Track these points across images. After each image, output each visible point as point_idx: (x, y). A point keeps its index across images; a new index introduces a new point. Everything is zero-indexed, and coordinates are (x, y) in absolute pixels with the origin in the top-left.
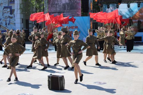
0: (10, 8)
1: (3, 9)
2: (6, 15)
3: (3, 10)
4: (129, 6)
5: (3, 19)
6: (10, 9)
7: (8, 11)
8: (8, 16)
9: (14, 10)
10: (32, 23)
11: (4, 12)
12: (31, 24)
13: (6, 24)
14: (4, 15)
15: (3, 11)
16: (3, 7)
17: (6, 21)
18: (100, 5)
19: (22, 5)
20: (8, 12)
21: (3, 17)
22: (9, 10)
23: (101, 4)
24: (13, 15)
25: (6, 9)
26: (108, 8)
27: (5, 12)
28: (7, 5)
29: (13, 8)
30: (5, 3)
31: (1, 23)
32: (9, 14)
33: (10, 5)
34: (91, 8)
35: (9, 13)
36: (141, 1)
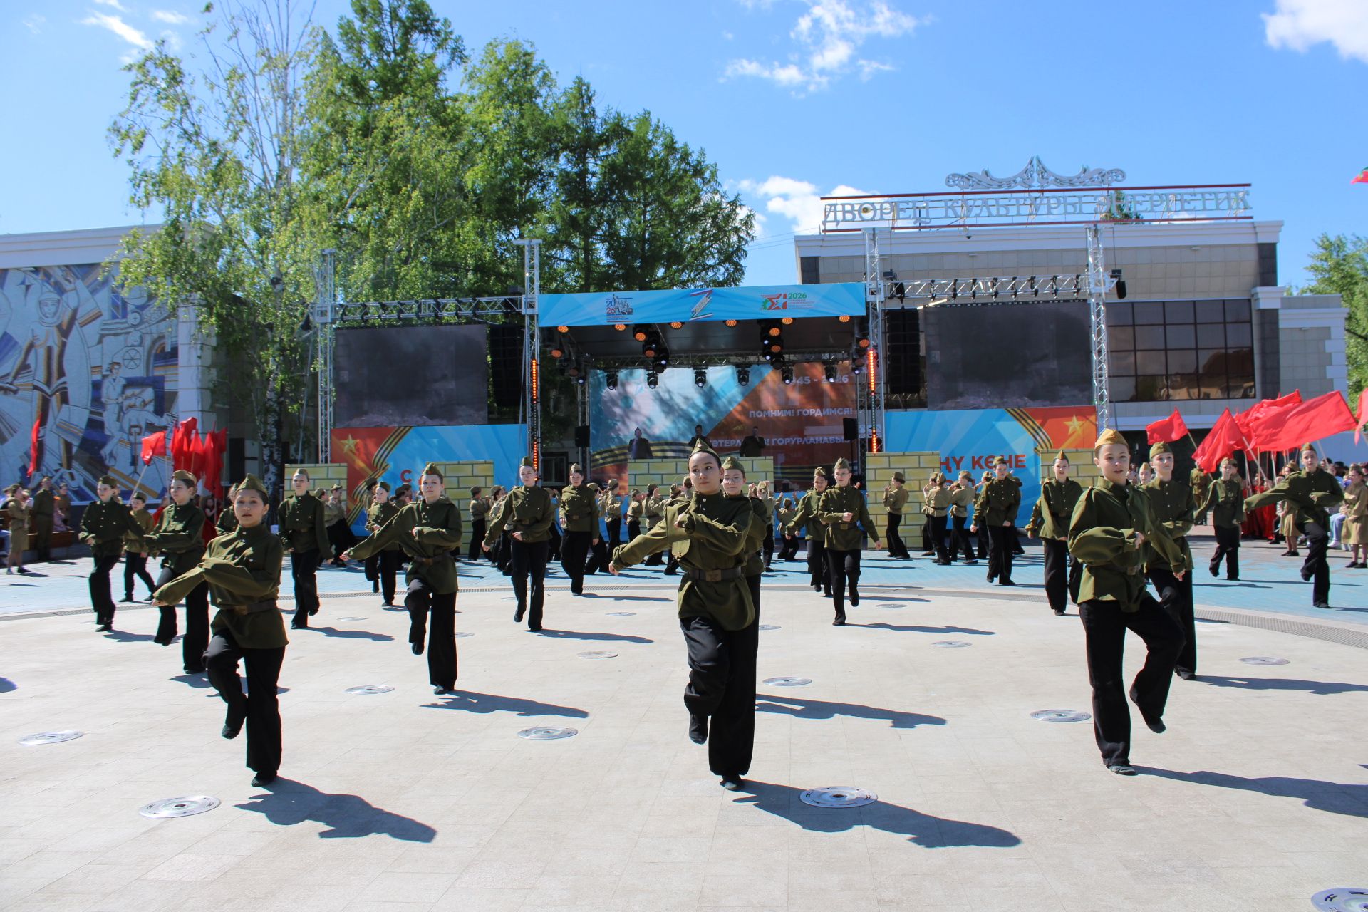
0: (157, 383)
1: (119, 389)
2: (132, 417)
3: (123, 392)
4: (700, 378)
5: (118, 435)
6: (154, 388)
7: (147, 400)
8: (143, 426)
9: (174, 395)
10: (262, 453)
11: (126, 403)
12: (255, 459)
13: (134, 461)
14: (127, 417)
15: (120, 400)
16: (124, 382)
17: (133, 446)
18: (572, 372)
19: (214, 372)
20: (145, 404)
21: (122, 430)
22: (149, 394)
23: (578, 369)
24: (169, 418)
25: (137, 391)
26: (613, 382)
27: (132, 402)
28: (139, 372)
29: (168, 387)
30: (132, 363)
31: (111, 455)
32: (148, 416)
33: (158, 372)
34: (532, 388)
35: (151, 407)
36: (752, 359)
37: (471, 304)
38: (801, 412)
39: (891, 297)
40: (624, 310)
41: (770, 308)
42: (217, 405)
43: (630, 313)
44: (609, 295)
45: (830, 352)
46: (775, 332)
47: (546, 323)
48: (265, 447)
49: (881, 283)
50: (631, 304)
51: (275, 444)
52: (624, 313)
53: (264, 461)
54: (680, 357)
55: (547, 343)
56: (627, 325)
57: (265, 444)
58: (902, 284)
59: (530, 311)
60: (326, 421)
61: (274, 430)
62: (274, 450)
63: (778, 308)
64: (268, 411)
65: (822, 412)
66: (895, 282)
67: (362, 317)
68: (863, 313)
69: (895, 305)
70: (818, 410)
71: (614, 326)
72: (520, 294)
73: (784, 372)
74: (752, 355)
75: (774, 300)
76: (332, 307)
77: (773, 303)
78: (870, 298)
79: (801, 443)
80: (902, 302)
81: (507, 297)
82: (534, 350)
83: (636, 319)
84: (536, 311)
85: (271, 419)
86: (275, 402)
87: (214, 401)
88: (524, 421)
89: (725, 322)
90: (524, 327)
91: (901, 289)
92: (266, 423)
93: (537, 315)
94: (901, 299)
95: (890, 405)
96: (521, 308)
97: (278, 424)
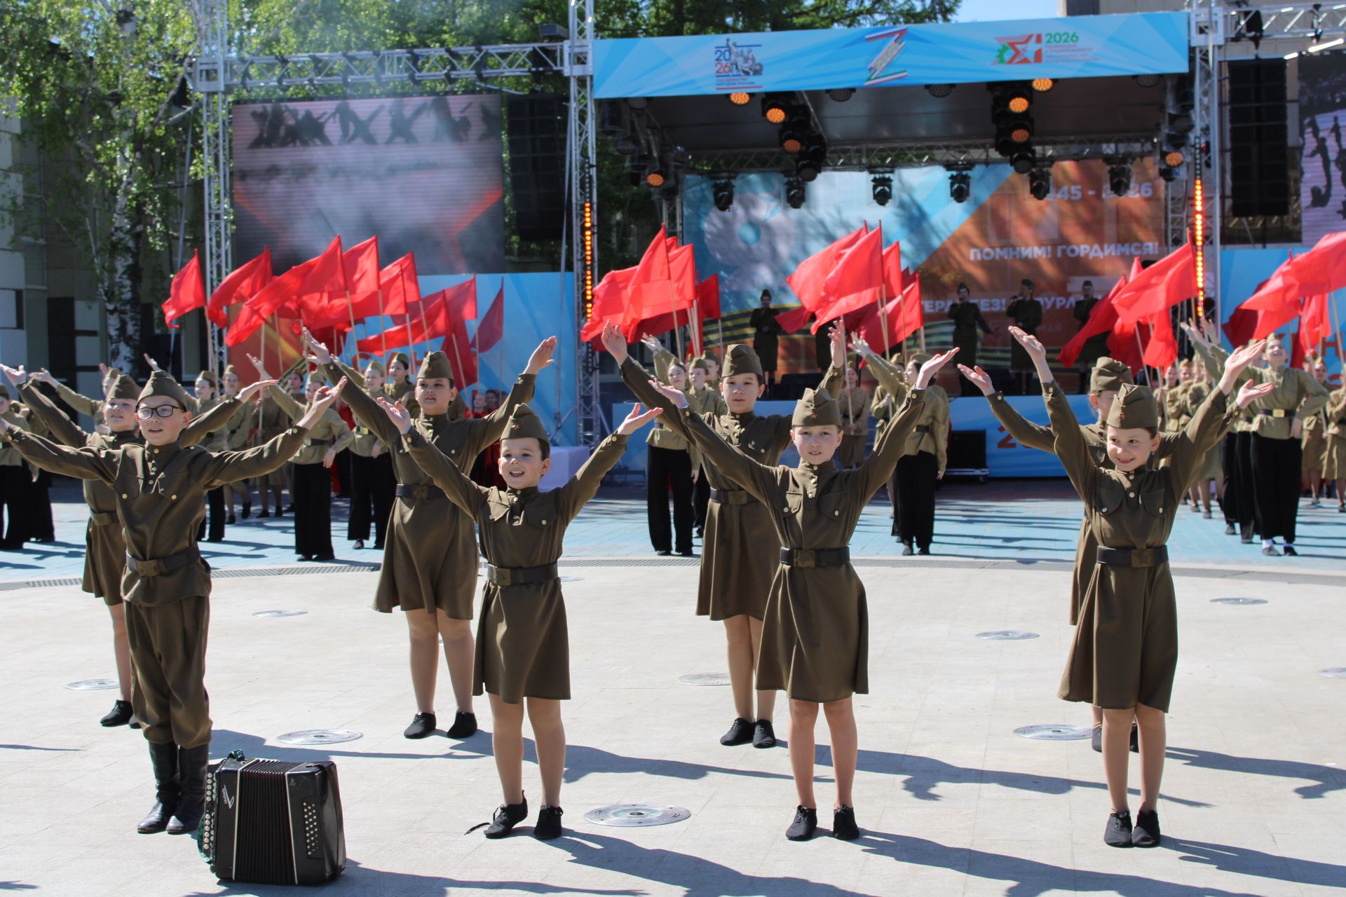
4: (883, 189)
10: (105, 325)
18: (655, 180)
26: (725, 197)
36: (976, 154)
37: (472, 58)
38: (1064, 251)
39: (1237, 38)
40: (746, 67)
41: (1010, 62)
42: (25, 239)
43: (757, 72)
44: (721, 39)
45: (1117, 142)
46: (1018, 105)
47: (609, 89)
48: (112, 312)
49: (1219, 12)
50: (760, 56)
51: (128, 307)
52: (747, 73)
53: (111, 337)
54: (845, 151)
55: (608, 127)
56: (751, 95)
57: (111, 307)
58: (1257, 14)
59: (578, 71)
60: (219, 267)
61: (128, 283)
62: (127, 317)
63: (1026, 61)
64: (115, 248)
65: (1102, 249)
66: (1244, 8)
67: (280, 81)
68: (1183, 68)
69: (1244, 52)
70: (1096, 247)
71: (728, 96)
72: (561, 39)
73: (1033, 178)
74: (976, 147)
75: (1019, 47)
76: (225, 63)
77: (1017, 52)
78: (1198, 40)
79: (1063, 307)
80: (1257, 46)
81: (537, 45)
82: (586, 139)
83: (768, 83)
84: (589, 69)
85: (121, 264)
86: (128, 232)
87: (21, 230)
88: (569, 268)
89: (928, 87)
90: (567, 99)
91: (1255, 22)
92: (113, 270)
93: (591, 77)
94: (1256, 40)
95: (1229, 238)
96: (562, 64)
97: (134, 273)
